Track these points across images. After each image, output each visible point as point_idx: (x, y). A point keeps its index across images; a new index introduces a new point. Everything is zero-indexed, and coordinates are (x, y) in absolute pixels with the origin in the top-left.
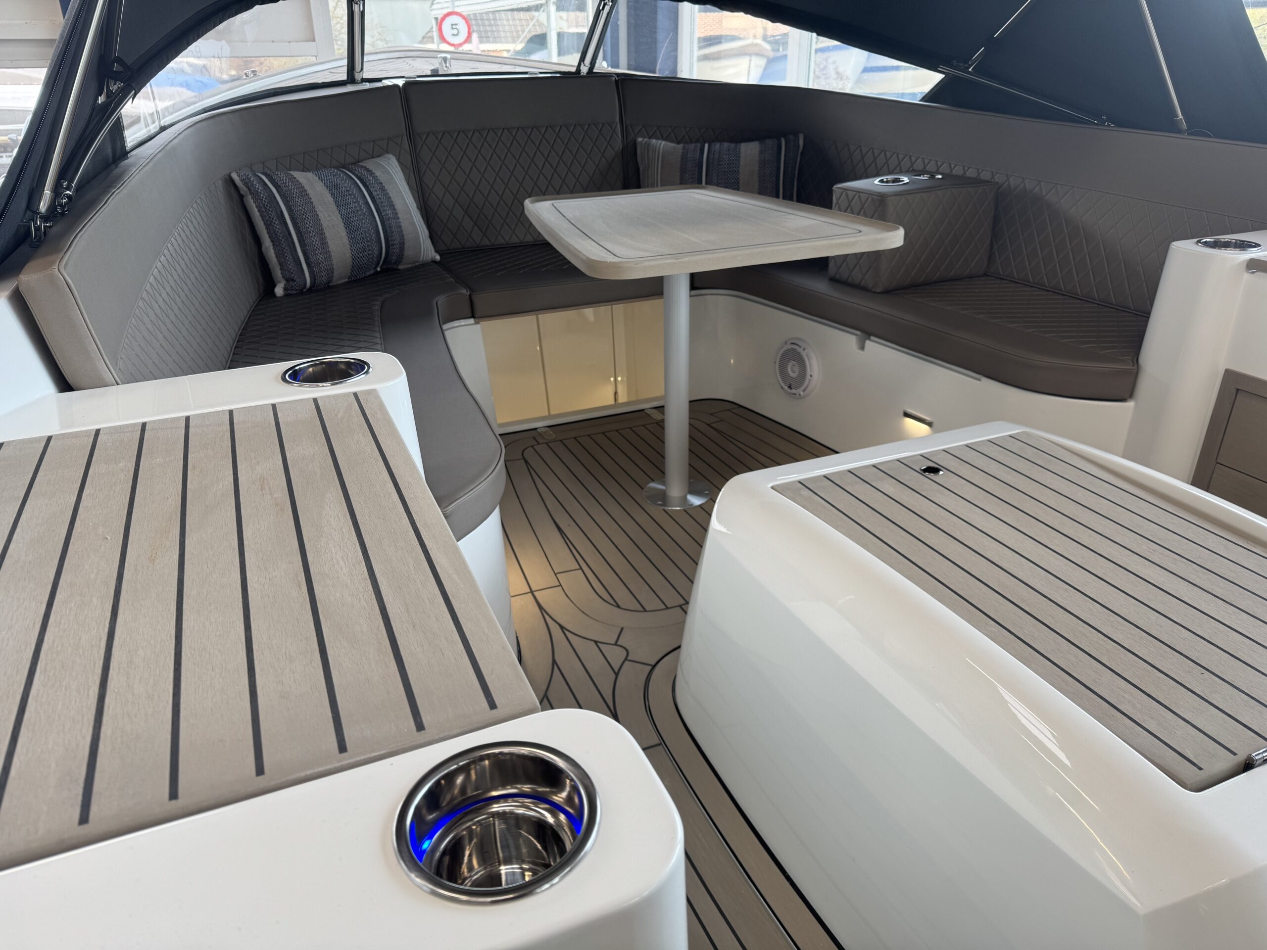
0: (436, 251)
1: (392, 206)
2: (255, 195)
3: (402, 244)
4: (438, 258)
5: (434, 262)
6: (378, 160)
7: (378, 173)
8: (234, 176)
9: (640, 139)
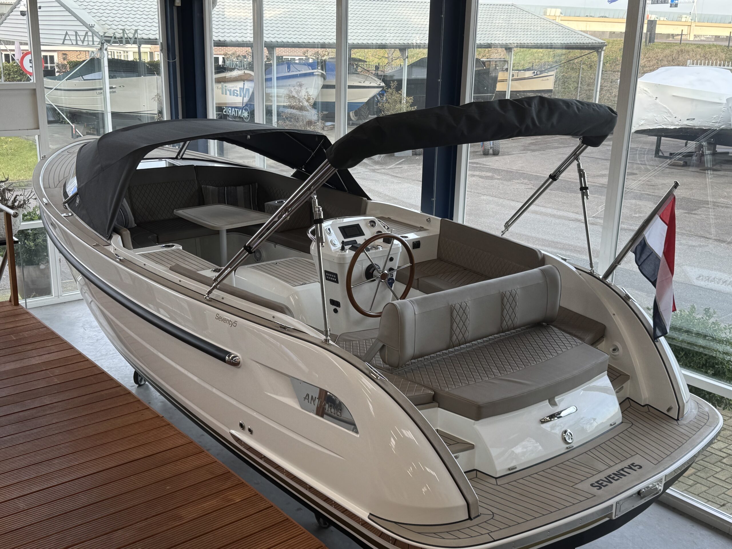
0: (135, 223)
4: (136, 225)
9: (203, 186)
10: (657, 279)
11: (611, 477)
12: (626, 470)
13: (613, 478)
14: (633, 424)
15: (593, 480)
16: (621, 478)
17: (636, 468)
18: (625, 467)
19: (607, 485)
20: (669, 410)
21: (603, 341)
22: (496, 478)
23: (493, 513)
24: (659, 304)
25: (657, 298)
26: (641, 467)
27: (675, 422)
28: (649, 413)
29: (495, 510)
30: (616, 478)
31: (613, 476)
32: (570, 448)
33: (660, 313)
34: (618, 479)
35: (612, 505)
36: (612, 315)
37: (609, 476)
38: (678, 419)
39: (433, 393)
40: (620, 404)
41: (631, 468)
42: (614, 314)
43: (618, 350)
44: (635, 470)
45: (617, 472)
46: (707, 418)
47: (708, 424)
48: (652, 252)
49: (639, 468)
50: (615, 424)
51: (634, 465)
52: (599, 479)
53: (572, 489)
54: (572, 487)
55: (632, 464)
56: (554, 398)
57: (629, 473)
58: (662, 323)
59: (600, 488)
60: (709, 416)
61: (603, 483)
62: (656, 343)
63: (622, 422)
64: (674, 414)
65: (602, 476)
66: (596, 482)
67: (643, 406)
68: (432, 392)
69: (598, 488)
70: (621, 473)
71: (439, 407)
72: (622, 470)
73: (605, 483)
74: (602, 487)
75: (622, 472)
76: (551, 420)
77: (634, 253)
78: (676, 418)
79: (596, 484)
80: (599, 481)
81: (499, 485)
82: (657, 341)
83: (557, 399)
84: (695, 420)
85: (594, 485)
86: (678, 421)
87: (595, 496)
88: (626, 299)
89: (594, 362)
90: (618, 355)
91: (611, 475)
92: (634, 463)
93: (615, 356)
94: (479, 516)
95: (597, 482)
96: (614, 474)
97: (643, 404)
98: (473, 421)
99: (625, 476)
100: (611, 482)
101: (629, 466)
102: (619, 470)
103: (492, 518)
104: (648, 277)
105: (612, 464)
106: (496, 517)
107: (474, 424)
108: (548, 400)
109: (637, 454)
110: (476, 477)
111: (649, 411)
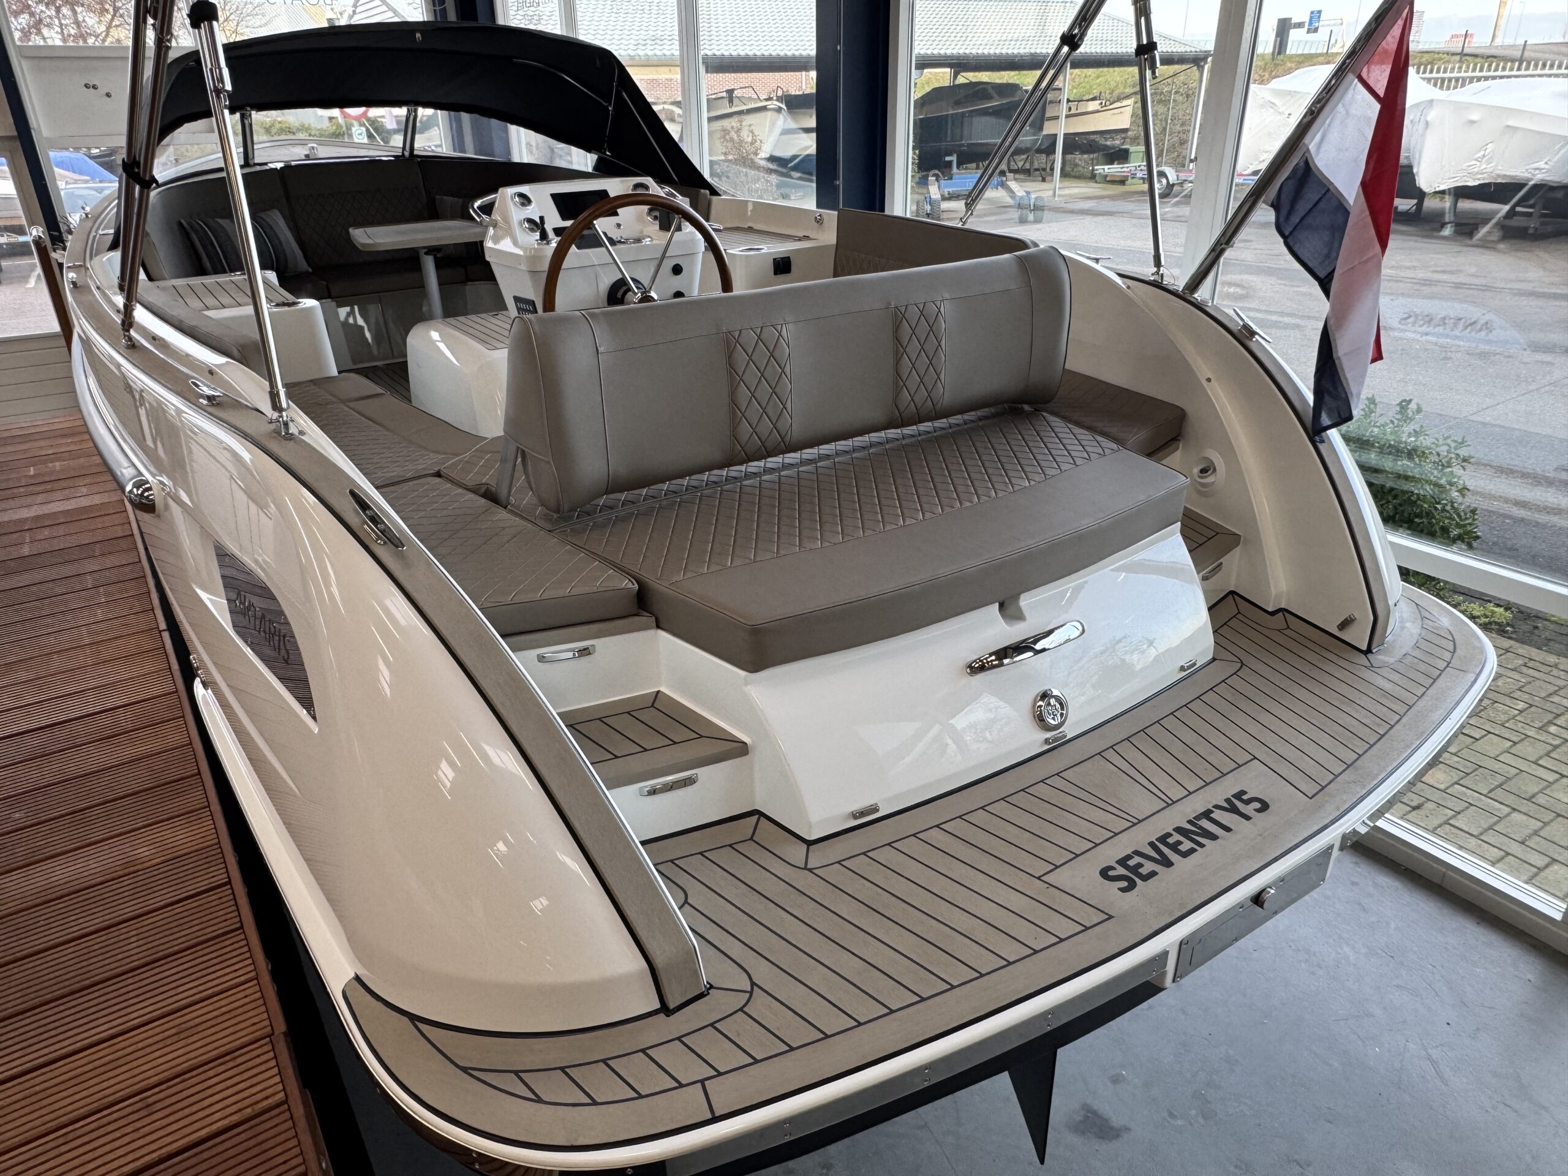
0: (309, 265)
1: (278, 239)
2: (196, 232)
3: (286, 260)
4: (310, 270)
5: (307, 272)
6: (268, 212)
7: (268, 220)
8: (183, 221)
9: (437, 197)
10: (1333, 271)
11: (1171, 840)
12: (1217, 815)
13: (1174, 847)
14: (1243, 664)
15: (1111, 854)
16: (1202, 846)
17: (1248, 809)
18: (1217, 807)
19: (1153, 874)
20: (1344, 625)
21: (1177, 449)
22: (809, 843)
23: (753, 984)
24: (1337, 336)
25: (1331, 323)
26: (1264, 807)
27: (1362, 659)
28: (1287, 632)
29: (762, 972)
30: (1187, 845)
31: (1177, 837)
32: (1055, 740)
33: (1337, 362)
34: (1193, 851)
35: (1164, 955)
36: (1205, 383)
37: (1163, 839)
38: (1369, 651)
39: (636, 585)
40: (1210, 609)
41: (1234, 810)
42: (1209, 380)
43: (1215, 470)
44: (1248, 818)
45: (1189, 822)
46: (1451, 648)
47: (1455, 663)
48: (1328, 191)
49: (1258, 811)
50: (1194, 664)
51: (1245, 797)
52: (1129, 851)
53: (1036, 888)
54: (1039, 878)
55: (1239, 795)
56: (1017, 597)
57: (1228, 829)
58: (1340, 389)
59: (1132, 886)
60: (1454, 641)
61: (1140, 865)
62: (1318, 444)
63: (1214, 659)
64: (1359, 636)
65: (1140, 838)
66: (1117, 862)
67: (1272, 613)
68: (630, 585)
69: (1124, 884)
70: (1201, 828)
71: (658, 626)
72: (1207, 814)
73: (1148, 867)
74: (1137, 880)
75: (1205, 824)
76: (1001, 665)
77: (1272, 205)
78: (1364, 648)
79: (1121, 871)
80: (1129, 857)
81: (810, 870)
82: (1322, 441)
83: (1026, 601)
84: (1417, 653)
85: (1111, 873)
86: (1370, 656)
87: (1110, 917)
88: (1244, 336)
89: (1142, 497)
90: (1213, 483)
91: (1169, 835)
92: (1243, 792)
93: (1204, 485)
94: (701, 996)
95: (1123, 862)
96: (1179, 830)
97: (1270, 610)
98: (743, 673)
99: (1213, 837)
100: (1168, 864)
101: (1228, 800)
102: (1198, 818)
103: (741, 1009)
104: (1310, 265)
105: (1176, 793)
106: (760, 1006)
107: (746, 684)
108: (997, 604)
109: (1255, 758)
110: (751, 839)
111: (1288, 627)
